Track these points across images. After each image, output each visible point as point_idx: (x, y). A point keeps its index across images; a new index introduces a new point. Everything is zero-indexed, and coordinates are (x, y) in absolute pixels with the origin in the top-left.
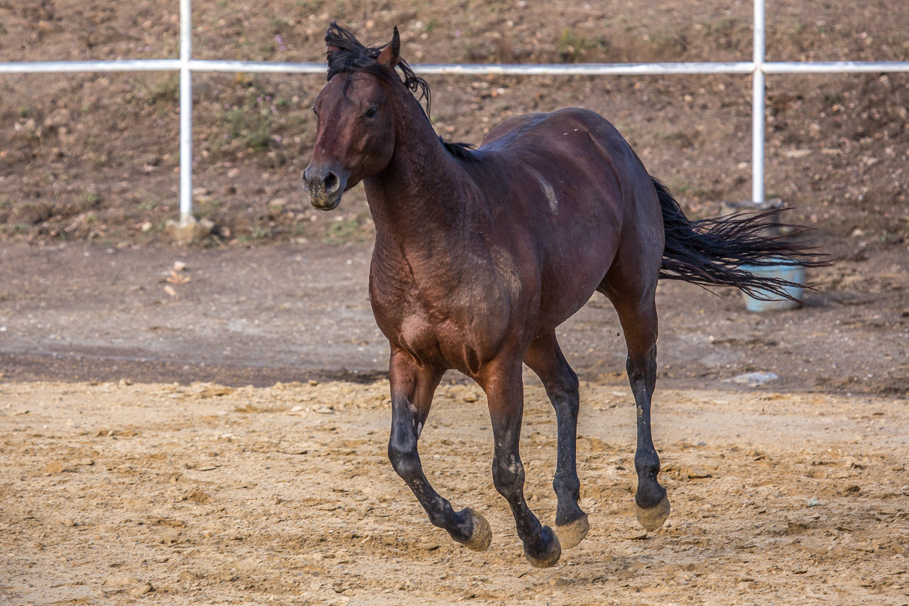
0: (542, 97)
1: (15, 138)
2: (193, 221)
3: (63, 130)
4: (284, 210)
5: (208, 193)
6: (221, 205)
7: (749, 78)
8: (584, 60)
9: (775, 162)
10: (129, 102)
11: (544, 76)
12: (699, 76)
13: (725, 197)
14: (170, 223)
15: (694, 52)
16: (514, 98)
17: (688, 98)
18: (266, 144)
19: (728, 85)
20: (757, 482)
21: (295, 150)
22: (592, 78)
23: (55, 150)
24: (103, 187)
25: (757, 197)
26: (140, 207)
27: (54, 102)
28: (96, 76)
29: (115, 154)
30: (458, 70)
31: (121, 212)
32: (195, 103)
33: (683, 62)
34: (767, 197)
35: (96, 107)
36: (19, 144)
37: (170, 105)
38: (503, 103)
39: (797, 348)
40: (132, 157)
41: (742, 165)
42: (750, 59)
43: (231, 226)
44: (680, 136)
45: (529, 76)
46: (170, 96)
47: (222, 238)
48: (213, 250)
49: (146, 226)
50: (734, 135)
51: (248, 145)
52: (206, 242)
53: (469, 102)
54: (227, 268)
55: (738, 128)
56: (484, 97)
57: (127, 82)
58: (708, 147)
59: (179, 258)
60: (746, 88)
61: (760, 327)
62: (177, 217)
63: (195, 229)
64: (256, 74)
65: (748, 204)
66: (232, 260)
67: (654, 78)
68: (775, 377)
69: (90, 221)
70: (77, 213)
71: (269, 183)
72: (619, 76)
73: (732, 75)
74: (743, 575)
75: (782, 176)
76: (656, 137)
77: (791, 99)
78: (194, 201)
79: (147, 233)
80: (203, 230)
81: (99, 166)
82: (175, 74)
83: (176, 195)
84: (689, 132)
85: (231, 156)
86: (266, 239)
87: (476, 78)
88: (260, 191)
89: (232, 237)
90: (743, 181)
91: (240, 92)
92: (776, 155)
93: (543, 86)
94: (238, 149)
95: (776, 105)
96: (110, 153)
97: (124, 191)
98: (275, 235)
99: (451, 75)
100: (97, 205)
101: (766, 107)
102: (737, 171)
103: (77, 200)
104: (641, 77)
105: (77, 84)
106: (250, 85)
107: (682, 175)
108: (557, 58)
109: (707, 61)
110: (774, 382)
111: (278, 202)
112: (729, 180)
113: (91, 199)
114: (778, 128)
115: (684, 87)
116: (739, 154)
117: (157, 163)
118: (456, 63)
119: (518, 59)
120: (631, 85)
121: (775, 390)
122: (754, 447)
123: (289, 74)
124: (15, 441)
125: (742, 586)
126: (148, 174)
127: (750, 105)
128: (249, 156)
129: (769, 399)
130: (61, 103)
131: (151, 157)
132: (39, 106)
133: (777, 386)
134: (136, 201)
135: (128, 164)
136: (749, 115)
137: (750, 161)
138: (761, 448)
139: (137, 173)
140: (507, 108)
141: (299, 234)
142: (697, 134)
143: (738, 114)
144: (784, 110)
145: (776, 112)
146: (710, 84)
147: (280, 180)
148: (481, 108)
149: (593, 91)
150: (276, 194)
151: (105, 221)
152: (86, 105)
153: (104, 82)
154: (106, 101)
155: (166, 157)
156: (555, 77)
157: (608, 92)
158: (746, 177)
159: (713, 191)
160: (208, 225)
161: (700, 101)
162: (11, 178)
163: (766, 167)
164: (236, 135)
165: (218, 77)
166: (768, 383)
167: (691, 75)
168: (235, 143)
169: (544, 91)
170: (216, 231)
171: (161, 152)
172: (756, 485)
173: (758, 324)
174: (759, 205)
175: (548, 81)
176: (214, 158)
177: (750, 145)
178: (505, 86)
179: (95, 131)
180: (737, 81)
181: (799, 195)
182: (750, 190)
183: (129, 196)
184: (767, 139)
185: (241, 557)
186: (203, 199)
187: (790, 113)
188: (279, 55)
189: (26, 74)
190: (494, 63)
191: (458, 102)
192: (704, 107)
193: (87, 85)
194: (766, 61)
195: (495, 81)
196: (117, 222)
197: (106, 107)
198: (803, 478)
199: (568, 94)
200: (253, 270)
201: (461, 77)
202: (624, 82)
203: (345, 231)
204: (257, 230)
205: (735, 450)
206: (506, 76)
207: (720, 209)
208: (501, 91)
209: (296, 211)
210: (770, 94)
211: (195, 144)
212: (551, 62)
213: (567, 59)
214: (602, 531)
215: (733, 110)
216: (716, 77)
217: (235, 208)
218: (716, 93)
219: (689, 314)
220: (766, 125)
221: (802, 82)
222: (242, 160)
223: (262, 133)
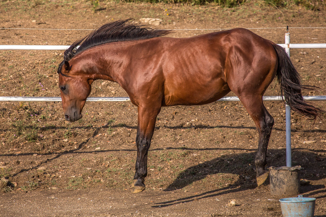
4: (45, 173)
5: (5, 164)
6: (12, 170)
18: (35, 139)
21: (50, 142)
43: (17, 181)
48: (8, 194)
51: (26, 139)
52: (5, 189)
54: (15, 203)
66: (18, 199)
71: (36, 159)
86: (36, 187)
89: (18, 187)
94: (20, 141)
106: (26, 108)
111: (41, 168)
128: (26, 145)
141: (53, 185)
150: (41, 164)
160: (6, 181)
164: (20, 134)
188: (41, 93)
200: (30, 204)
203: (77, 182)
209: (51, 173)
222: (23, 146)
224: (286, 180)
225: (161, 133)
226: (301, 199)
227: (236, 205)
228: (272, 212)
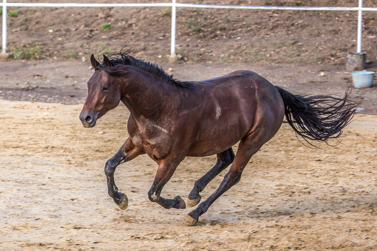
0: (289, 17)
1: (119, 27)
2: (175, 55)
3: (134, 25)
4: (205, 52)
5: (180, 46)
6: (184, 50)
7: (357, 12)
8: (303, 5)
9: (365, 40)
10: (155, 16)
11: (290, 10)
12: (341, 11)
13: (348, 51)
14: (168, 56)
15: (339, 3)
16: (280, 17)
17: (337, 18)
18: (199, 31)
19: (350, 14)
20: (356, 143)
21: (208, 33)
22: (306, 11)
23: (131, 32)
24: (146, 43)
25: (359, 51)
26: (158, 50)
27: (131, 16)
28: (145, 8)
29: (151, 33)
30: (262, 8)
31: (152, 52)
32: (177, 17)
33: (336, 7)
34: (362, 51)
35: (145, 18)
36: (120, 29)
37: (168, 18)
38: (277, 19)
39: (371, 100)
40: (156, 34)
41: (354, 40)
42: (357, 6)
43: (187, 57)
44: (334, 31)
45: (285, 10)
46: (168, 15)
47: (185, 61)
48: (181, 65)
49: (160, 56)
50: (352, 31)
51: (194, 31)
52: (179, 62)
53: (266, 18)
54: (185, 70)
55: (353, 28)
56: (271, 17)
57: (155, 10)
58: (343, 34)
59: (170, 67)
60: (356, 15)
61: (359, 93)
62: (170, 54)
63: (176, 58)
64: (197, 8)
65: (356, 53)
66: (187, 68)
67: (326, 12)
68: (363, 109)
69: (142, 55)
70: (138, 52)
71: (200, 43)
72: (315, 11)
73: (351, 11)
74: (351, 173)
75: (367, 44)
76: (326, 31)
77: (370, 19)
78: (176, 49)
79: (160, 59)
80: (178, 58)
81: (145, 37)
82: (170, 8)
83: (170, 47)
84: (337, 29)
85: (188, 34)
86: (199, 61)
87: (268, 11)
88: (197, 46)
89: (187, 61)
90: (354, 46)
91: (192, 14)
92: (365, 37)
93: (290, 13)
94: (190, 32)
95: (366, 21)
96: (149, 33)
97: (153, 45)
98: (202, 60)
99: (260, 9)
100: (144, 49)
101: (362, 22)
102: (352, 42)
103: (138, 48)
104: (322, 11)
105: (139, 10)
106: (195, 11)
107: (334, 43)
108: (295, 5)
109: (343, 6)
110: (363, 111)
111: (203, 49)
112: (350, 45)
113: (143, 47)
114: (366, 29)
115: (336, 15)
116: (353, 37)
117: (164, 36)
118: (262, 6)
119: (282, 5)
120: (319, 14)
121: (363, 113)
122: (356, 132)
123: (207, 8)
124: (117, 124)
125: (351, 176)
126: (161, 40)
127: (357, 21)
128: (194, 34)
129: (361, 116)
130: (134, 16)
131: (162, 34)
132: (127, 17)
133: (364, 112)
134: (157, 48)
135: (155, 37)
136: (357, 24)
137: (356, 39)
138: (358, 132)
139: (157, 40)
140: (278, 21)
141: (209, 60)
142: (340, 30)
143: (353, 24)
144: (368, 23)
145: (365, 23)
146: (344, 14)
147: (204, 42)
148: (269, 20)
149: (306, 15)
150: (202, 47)
151: (147, 55)
152: (142, 17)
153: (147, 10)
154: (148, 16)
155: (167, 34)
156: (294, 11)
157: (311, 16)
158: (355, 44)
159: (344, 49)
160: (180, 56)
161: (341, 19)
162: (117, 40)
163: (362, 41)
164: (190, 28)
165: (185, 9)
166: (361, 111)
167: (338, 11)
168: (189, 30)
169: (290, 15)
170: (182, 59)
171: (165, 33)
172: (356, 144)
173: (358, 92)
174: (359, 53)
175: (291, 12)
176: (182, 35)
177: (357, 34)
178: (277, 13)
179: (144, 25)
180: (353, 13)
181: (372, 50)
182: (356, 48)
183: (155, 47)
184: (362, 32)
185: (189, 164)
186: (179, 48)
187: (370, 24)
188: (204, 2)
189: (123, 7)
190: (274, 6)
191: (262, 18)
192: (342, 21)
193: (142, 11)
194: (363, 7)
195: (274, 12)
196: (151, 55)
197: (148, 18)
198: (372, 142)
199: (298, 16)
200: (194, 72)
201: (263, 10)
202: (316, 13)
203: (224, 59)
204: (196, 58)
205: (350, 132)
206: (278, 10)
207: (347, 54)
208: (276, 15)
209: (209, 53)
210: (364, 17)
211: (177, 30)
212: (293, 6)
213: (298, 5)
214: (306, 158)
215: (351, 22)
216: (346, 12)
217: (189, 51)
218: (346, 17)
219: (336, 88)
220: (362, 28)
221: (374, 14)
222: (192, 35)
223: (198, 27)
224: (356, 61)
225: (279, 29)
226: (365, 72)
227: (324, 76)
228: (347, 80)
